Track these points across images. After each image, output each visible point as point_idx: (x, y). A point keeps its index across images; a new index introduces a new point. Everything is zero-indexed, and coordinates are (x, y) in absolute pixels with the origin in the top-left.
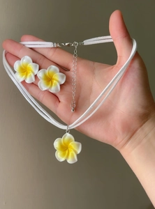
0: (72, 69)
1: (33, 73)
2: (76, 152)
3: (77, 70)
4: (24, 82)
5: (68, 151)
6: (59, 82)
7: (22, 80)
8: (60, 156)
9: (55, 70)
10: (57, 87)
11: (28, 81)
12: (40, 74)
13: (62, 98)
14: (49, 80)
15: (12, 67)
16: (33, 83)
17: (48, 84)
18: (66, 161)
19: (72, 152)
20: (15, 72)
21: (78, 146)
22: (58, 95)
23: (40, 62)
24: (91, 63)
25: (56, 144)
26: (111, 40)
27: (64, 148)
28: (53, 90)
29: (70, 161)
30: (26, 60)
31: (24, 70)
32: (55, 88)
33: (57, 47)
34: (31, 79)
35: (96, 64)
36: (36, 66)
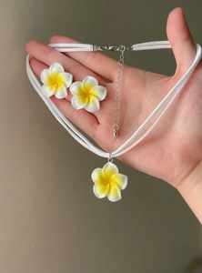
0: (116, 80)
1: (65, 85)
2: (120, 187)
3: (123, 81)
4: (53, 97)
5: (109, 185)
6: (98, 98)
7: (51, 94)
8: (99, 192)
9: (93, 82)
10: (96, 105)
11: (59, 96)
12: (74, 89)
13: (102, 119)
14: (85, 95)
15: (38, 78)
16: (64, 99)
17: (84, 101)
18: (106, 198)
19: (114, 187)
20: (42, 84)
21: (123, 179)
22: (96, 115)
23: (74, 71)
24: (141, 72)
25: (95, 175)
26: (169, 47)
27: (105, 181)
28: (90, 108)
29: (112, 198)
30: (56, 68)
31: (54, 82)
32: (93, 106)
33: (98, 51)
34: (63, 93)
35: (148, 73)
36: (69, 77)
